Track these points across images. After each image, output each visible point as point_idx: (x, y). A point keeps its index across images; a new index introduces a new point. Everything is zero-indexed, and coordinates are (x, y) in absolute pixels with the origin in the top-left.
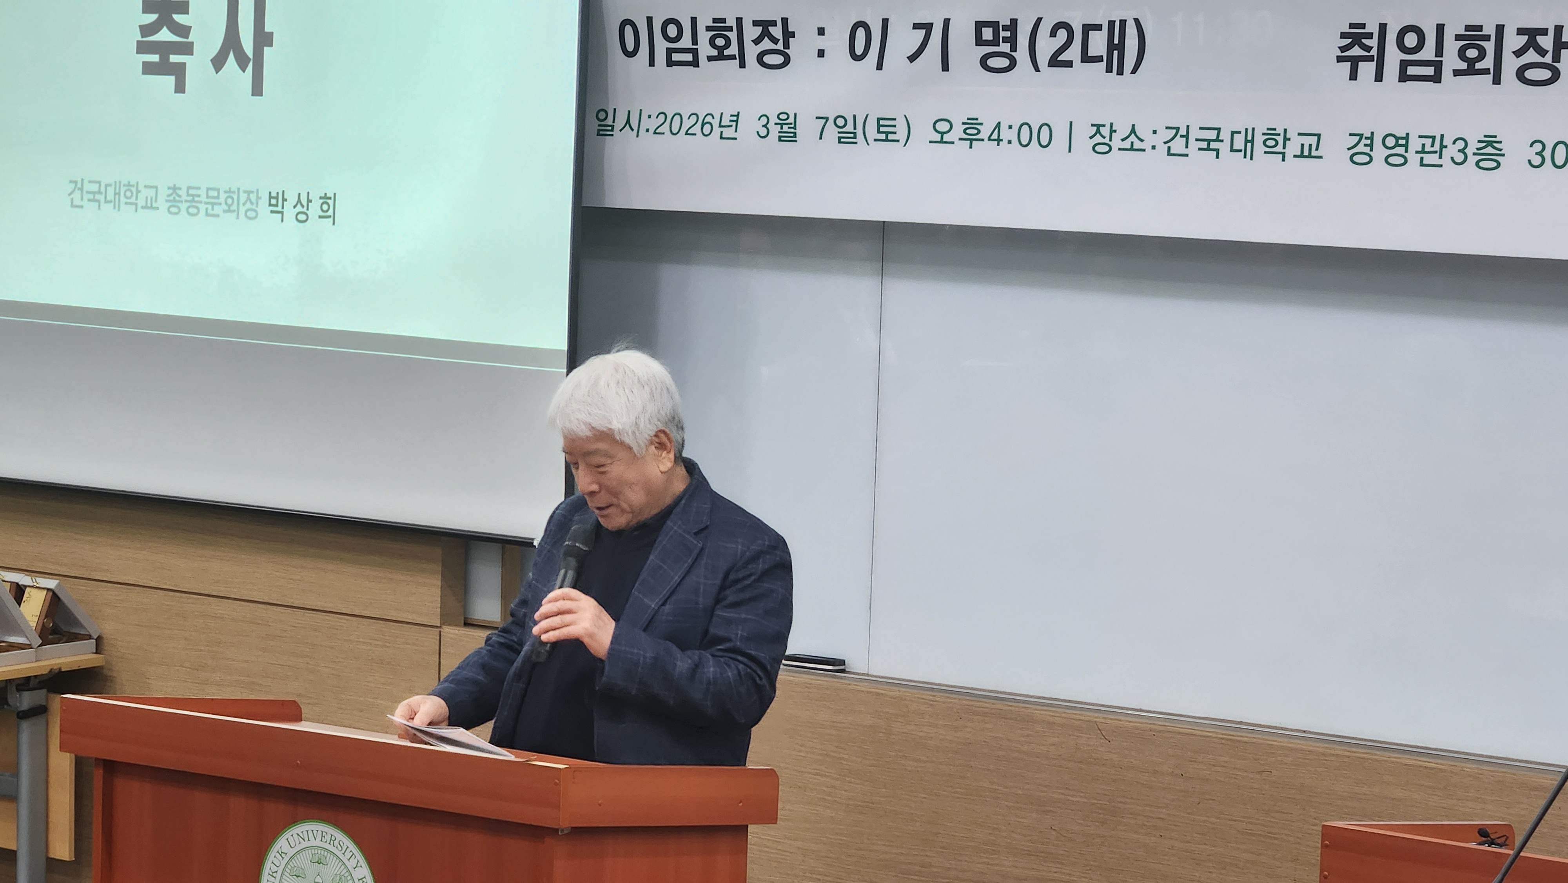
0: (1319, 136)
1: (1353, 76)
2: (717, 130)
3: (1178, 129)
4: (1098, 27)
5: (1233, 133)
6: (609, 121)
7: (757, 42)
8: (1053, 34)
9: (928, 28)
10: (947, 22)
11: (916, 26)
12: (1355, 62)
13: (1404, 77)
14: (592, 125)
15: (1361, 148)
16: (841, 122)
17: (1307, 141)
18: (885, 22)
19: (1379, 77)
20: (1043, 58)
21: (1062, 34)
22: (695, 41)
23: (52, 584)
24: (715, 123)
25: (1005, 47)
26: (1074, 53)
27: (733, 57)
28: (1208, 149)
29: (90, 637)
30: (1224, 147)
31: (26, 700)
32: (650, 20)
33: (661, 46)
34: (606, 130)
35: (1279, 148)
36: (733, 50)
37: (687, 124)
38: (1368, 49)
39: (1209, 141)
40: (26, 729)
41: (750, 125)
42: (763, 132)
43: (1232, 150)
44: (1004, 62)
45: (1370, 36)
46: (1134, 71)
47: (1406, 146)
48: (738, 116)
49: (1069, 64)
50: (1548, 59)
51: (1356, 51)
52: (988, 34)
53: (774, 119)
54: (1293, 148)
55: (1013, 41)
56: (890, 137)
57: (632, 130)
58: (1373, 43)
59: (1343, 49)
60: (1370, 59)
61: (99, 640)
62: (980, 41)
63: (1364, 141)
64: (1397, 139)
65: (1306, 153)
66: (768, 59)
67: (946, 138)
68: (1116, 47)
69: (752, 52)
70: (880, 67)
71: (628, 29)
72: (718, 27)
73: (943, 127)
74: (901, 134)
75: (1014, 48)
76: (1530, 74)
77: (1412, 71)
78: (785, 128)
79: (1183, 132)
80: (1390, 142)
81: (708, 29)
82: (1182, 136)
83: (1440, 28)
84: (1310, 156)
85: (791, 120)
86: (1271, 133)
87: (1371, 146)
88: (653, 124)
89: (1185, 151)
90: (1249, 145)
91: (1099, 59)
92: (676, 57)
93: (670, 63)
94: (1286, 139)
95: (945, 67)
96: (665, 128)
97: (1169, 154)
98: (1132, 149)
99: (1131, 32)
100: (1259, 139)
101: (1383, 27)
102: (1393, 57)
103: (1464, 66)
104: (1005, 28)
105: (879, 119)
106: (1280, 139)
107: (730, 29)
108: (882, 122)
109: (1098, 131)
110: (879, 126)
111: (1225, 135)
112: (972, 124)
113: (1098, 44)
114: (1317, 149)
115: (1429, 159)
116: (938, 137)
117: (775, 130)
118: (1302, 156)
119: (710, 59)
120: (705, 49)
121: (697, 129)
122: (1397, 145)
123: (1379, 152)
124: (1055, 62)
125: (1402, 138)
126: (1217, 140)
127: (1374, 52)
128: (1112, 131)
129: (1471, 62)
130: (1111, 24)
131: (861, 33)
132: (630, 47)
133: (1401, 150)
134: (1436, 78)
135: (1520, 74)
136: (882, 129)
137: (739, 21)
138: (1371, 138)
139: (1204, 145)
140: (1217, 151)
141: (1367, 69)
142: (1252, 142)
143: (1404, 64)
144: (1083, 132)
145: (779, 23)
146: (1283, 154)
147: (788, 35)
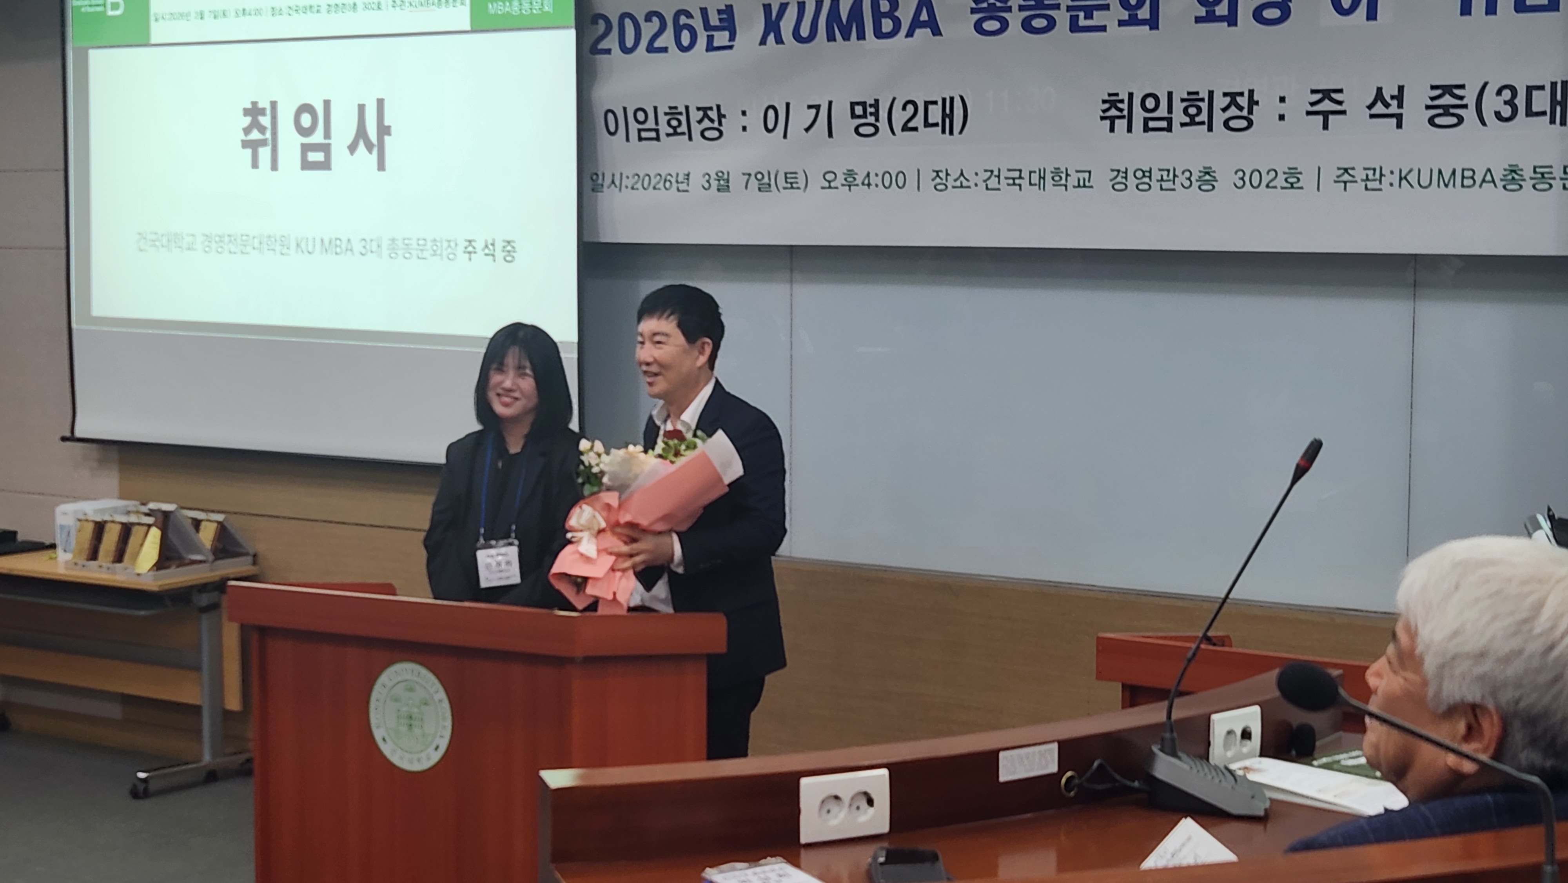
0: (1090, 172)
1: (1112, 129)
2: (675, 185)
3: (992, 172)
4: (935, 103)
5: (1030, 173)
6: (600, 181)
7: (700, 122)
8: (904, 108)
9: (817, 107)
10: (830, 103)
11: (810, 107)
12: (1112, 119)
13: (1146, 129)
14: (588, 184)
15: (1119, 179)
16: (759, 176)
17: (1081, 176)
18: (788, 105)
19: (1129, 130)
20: (898, 125)
21: (910, 108)
22: (657, 123)
23: (220, 517)
24: (673, 180)
25: (871, 119)
26: (918, 121)
27: (683, 134)
28: (1014, 184)
29: (247, 554)
30: (1025, 183)
31: (204, 600)
32: (625, 109)
33: (634, 127)
34: (597, 188)
35: (1063, 182)
36: (684, 128)
37: (653, 182)
38: (1121, 110)
39: (1014, 179)
40: (206, 621)
41: (697, 180)
42: (707, 185)
43: (1031, 184)
44: (871, 130)
45: (1122, 101)
46: (961, 132)
47: (1150, 177)
48: (688, 175)
49: (915, 129)
50: (1245, 113)
51: (1113, 112)
52: (859, 110)
53: (713, 176)
54: (1072, 181)
55: (876, 115)
56: (794, 185)
57: (616, 186)
58: (1125, 106)
59: (1104, 111)
60: (1123, 117)
61: (255, 556)
62: (854, 116)
63: (1121, 174)
64: (1144, 172)
65: (1082, 183)
66: (708, 134)
67: (832, 184)
68: (946, 116)
69: (696, 129)
70: (785, 136)
71: (610, 116)
72: (673, 112)
73: (830, 177)
74: (802, 185)
75: (877, 120)
76: (1232, 124)
77: (1152, 124)
78: (722, 182)
79: (996, 173)
80: (1139, 174)
81: (666, 114)
82: (996, 176)
83: (1170, 94)
84: (1084, 186)
85: (726, 177)
86: (1057, 171)
87: (1126, 178)
88: (629, 182)
89: (997, 186)
90: (1042, 181)
91: (936, 125)
92: (644, 134)
93: (640, 139)
94: (1067, 175)
95: (830, 135)
96: (639, 185)
97: (987, 188)
98: (962, 186)
99: (958, 104)
100: (1048, 176)
101: (1131, 95)
102: (1139, 115)
103: (1187, 120)
104: (871, 106)
105: (786, 174)
106: (1063, 176)
107: (681, 114)
108: (788, 176)
109: (938, 176)
110: (786, 178)
111: (1025, 174)
112: (850, 173)
113: (935, 114)
114: (1089, 181)
115: (1165, 185)
116: (827, 184)
117: (714, 184)
118: (1079, 186)
119: (668, 135)
120: (664, 129)
121: (661, 185)
122: (1144, 176)
123: (1132, 182)
124: (905, 128)
125: (1147, 171)
126: (1020, 177)
127: (1125, 113)
128: (947, 174)
129: (1192, 117)
130: (944, 100)
131: (771, 113)
132: (612, 129)
133: (1147, 180)
134: (1169, 129)
135: (1226, 124)
136: (789, 180)
137: (687, 108)
138: (1126, 173)
139: (1011, 181)
140: (1020, 185)
141: (1121, 124)
142: (1044, 178)
143: (1146, 120)
144: (927, 176)
145: (715, 108)
146: (1066, 186)
147: (721, 116)
